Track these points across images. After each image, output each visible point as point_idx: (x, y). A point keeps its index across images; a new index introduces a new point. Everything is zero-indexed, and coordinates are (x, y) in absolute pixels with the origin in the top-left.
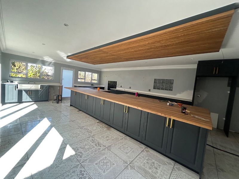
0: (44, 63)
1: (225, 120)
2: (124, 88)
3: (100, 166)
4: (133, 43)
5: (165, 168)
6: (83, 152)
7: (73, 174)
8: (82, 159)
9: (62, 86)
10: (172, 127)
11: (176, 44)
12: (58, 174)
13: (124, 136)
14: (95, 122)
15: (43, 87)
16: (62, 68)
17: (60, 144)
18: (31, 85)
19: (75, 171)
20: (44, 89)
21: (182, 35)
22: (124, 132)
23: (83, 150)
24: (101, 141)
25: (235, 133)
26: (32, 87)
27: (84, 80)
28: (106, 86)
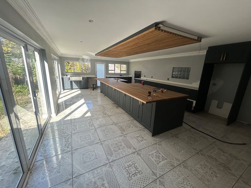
0: (83, 60)
2: (147, 78)
9: (97, 77)
14: (111, 103)
15: (84, 79)
16: (96, 63)
25: (247, 124)
27: (114, 71)
28: (133, 75)
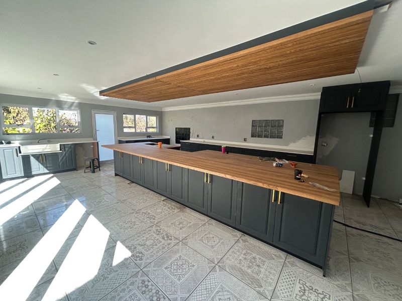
0: (60, 104)
1: (365, 180)
2: (202, 138)
3: (172, 271)
4: (212, 67)
5: (272, 264)
6: (143, 251)
7: (131, 287)
8: (143, 262)
9: (98, 143)
10: (280, 203)
11: (284, 65)
12: (108, 290)
13: (206, 219)
14: (159, 199)
15: (65, 148)
16: (93, 112)
17: (106, 242)
18: (44, 146)
19: (133, 283)
20: (68, 151)
21: (293, 51)
22: (206, 214)
23: (143, 248)
24: (171, 232)
25: (379, 199)
26: (46, 149)
27: (134, 129)
28: (172, 136)
